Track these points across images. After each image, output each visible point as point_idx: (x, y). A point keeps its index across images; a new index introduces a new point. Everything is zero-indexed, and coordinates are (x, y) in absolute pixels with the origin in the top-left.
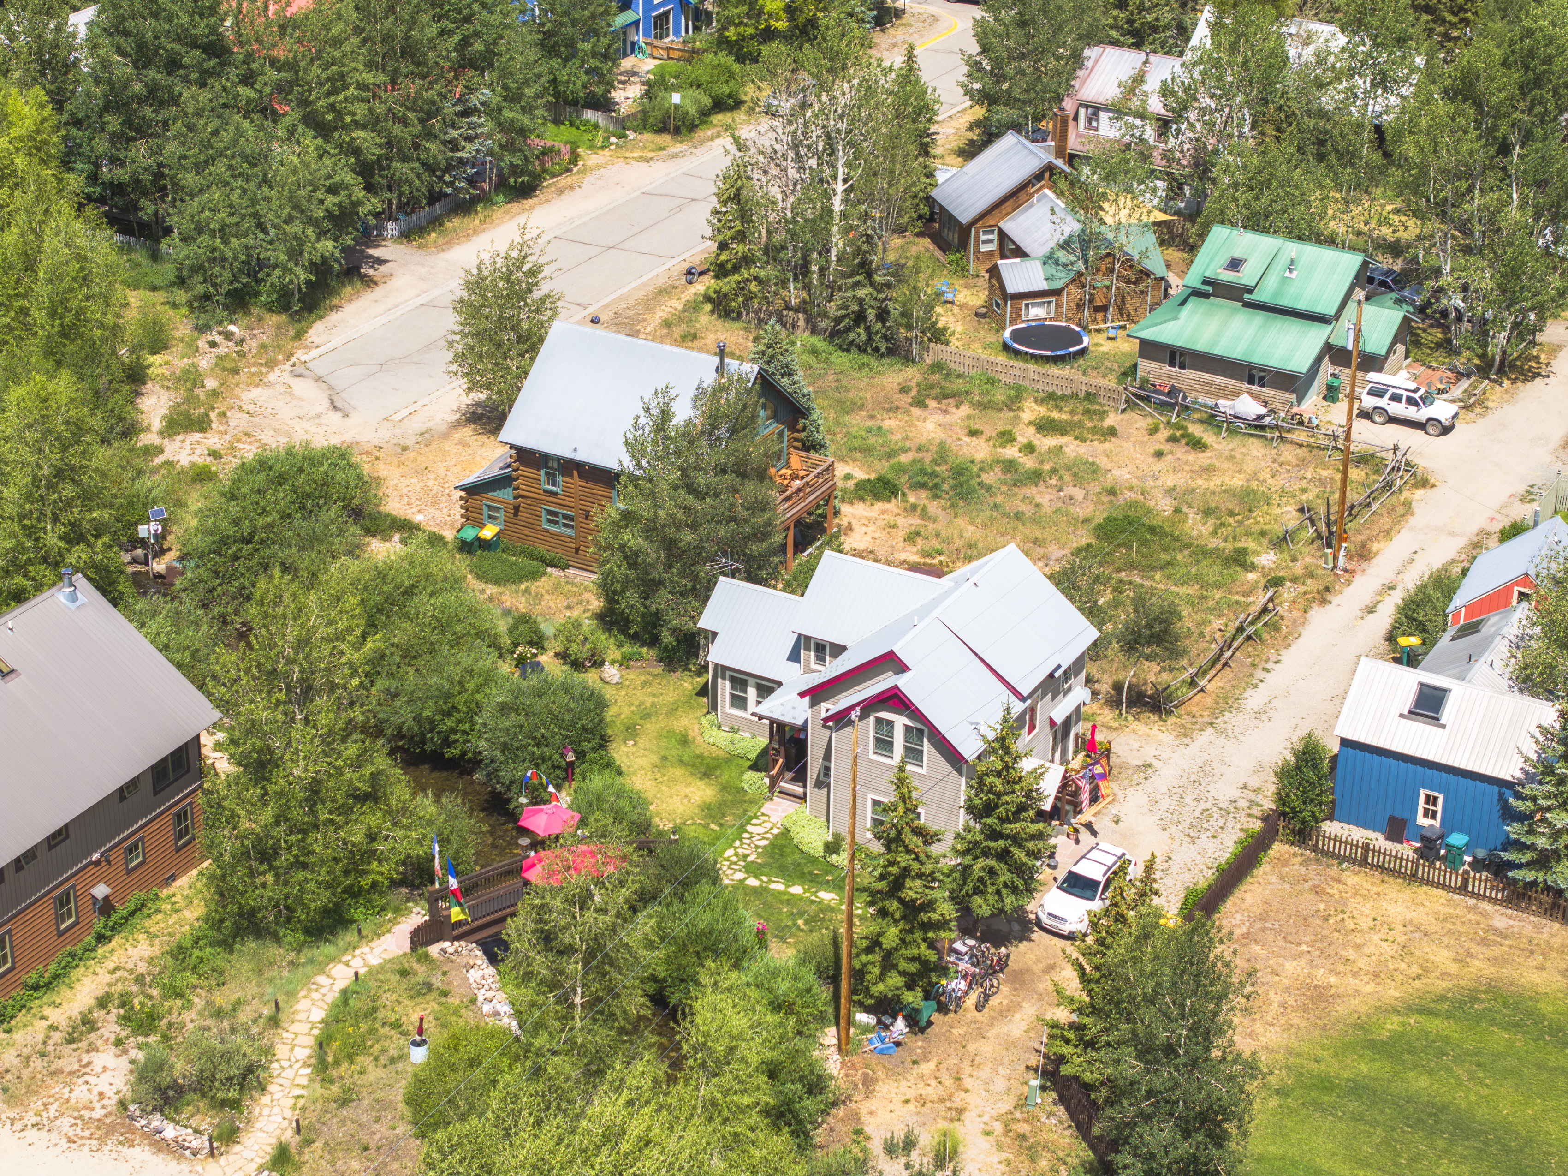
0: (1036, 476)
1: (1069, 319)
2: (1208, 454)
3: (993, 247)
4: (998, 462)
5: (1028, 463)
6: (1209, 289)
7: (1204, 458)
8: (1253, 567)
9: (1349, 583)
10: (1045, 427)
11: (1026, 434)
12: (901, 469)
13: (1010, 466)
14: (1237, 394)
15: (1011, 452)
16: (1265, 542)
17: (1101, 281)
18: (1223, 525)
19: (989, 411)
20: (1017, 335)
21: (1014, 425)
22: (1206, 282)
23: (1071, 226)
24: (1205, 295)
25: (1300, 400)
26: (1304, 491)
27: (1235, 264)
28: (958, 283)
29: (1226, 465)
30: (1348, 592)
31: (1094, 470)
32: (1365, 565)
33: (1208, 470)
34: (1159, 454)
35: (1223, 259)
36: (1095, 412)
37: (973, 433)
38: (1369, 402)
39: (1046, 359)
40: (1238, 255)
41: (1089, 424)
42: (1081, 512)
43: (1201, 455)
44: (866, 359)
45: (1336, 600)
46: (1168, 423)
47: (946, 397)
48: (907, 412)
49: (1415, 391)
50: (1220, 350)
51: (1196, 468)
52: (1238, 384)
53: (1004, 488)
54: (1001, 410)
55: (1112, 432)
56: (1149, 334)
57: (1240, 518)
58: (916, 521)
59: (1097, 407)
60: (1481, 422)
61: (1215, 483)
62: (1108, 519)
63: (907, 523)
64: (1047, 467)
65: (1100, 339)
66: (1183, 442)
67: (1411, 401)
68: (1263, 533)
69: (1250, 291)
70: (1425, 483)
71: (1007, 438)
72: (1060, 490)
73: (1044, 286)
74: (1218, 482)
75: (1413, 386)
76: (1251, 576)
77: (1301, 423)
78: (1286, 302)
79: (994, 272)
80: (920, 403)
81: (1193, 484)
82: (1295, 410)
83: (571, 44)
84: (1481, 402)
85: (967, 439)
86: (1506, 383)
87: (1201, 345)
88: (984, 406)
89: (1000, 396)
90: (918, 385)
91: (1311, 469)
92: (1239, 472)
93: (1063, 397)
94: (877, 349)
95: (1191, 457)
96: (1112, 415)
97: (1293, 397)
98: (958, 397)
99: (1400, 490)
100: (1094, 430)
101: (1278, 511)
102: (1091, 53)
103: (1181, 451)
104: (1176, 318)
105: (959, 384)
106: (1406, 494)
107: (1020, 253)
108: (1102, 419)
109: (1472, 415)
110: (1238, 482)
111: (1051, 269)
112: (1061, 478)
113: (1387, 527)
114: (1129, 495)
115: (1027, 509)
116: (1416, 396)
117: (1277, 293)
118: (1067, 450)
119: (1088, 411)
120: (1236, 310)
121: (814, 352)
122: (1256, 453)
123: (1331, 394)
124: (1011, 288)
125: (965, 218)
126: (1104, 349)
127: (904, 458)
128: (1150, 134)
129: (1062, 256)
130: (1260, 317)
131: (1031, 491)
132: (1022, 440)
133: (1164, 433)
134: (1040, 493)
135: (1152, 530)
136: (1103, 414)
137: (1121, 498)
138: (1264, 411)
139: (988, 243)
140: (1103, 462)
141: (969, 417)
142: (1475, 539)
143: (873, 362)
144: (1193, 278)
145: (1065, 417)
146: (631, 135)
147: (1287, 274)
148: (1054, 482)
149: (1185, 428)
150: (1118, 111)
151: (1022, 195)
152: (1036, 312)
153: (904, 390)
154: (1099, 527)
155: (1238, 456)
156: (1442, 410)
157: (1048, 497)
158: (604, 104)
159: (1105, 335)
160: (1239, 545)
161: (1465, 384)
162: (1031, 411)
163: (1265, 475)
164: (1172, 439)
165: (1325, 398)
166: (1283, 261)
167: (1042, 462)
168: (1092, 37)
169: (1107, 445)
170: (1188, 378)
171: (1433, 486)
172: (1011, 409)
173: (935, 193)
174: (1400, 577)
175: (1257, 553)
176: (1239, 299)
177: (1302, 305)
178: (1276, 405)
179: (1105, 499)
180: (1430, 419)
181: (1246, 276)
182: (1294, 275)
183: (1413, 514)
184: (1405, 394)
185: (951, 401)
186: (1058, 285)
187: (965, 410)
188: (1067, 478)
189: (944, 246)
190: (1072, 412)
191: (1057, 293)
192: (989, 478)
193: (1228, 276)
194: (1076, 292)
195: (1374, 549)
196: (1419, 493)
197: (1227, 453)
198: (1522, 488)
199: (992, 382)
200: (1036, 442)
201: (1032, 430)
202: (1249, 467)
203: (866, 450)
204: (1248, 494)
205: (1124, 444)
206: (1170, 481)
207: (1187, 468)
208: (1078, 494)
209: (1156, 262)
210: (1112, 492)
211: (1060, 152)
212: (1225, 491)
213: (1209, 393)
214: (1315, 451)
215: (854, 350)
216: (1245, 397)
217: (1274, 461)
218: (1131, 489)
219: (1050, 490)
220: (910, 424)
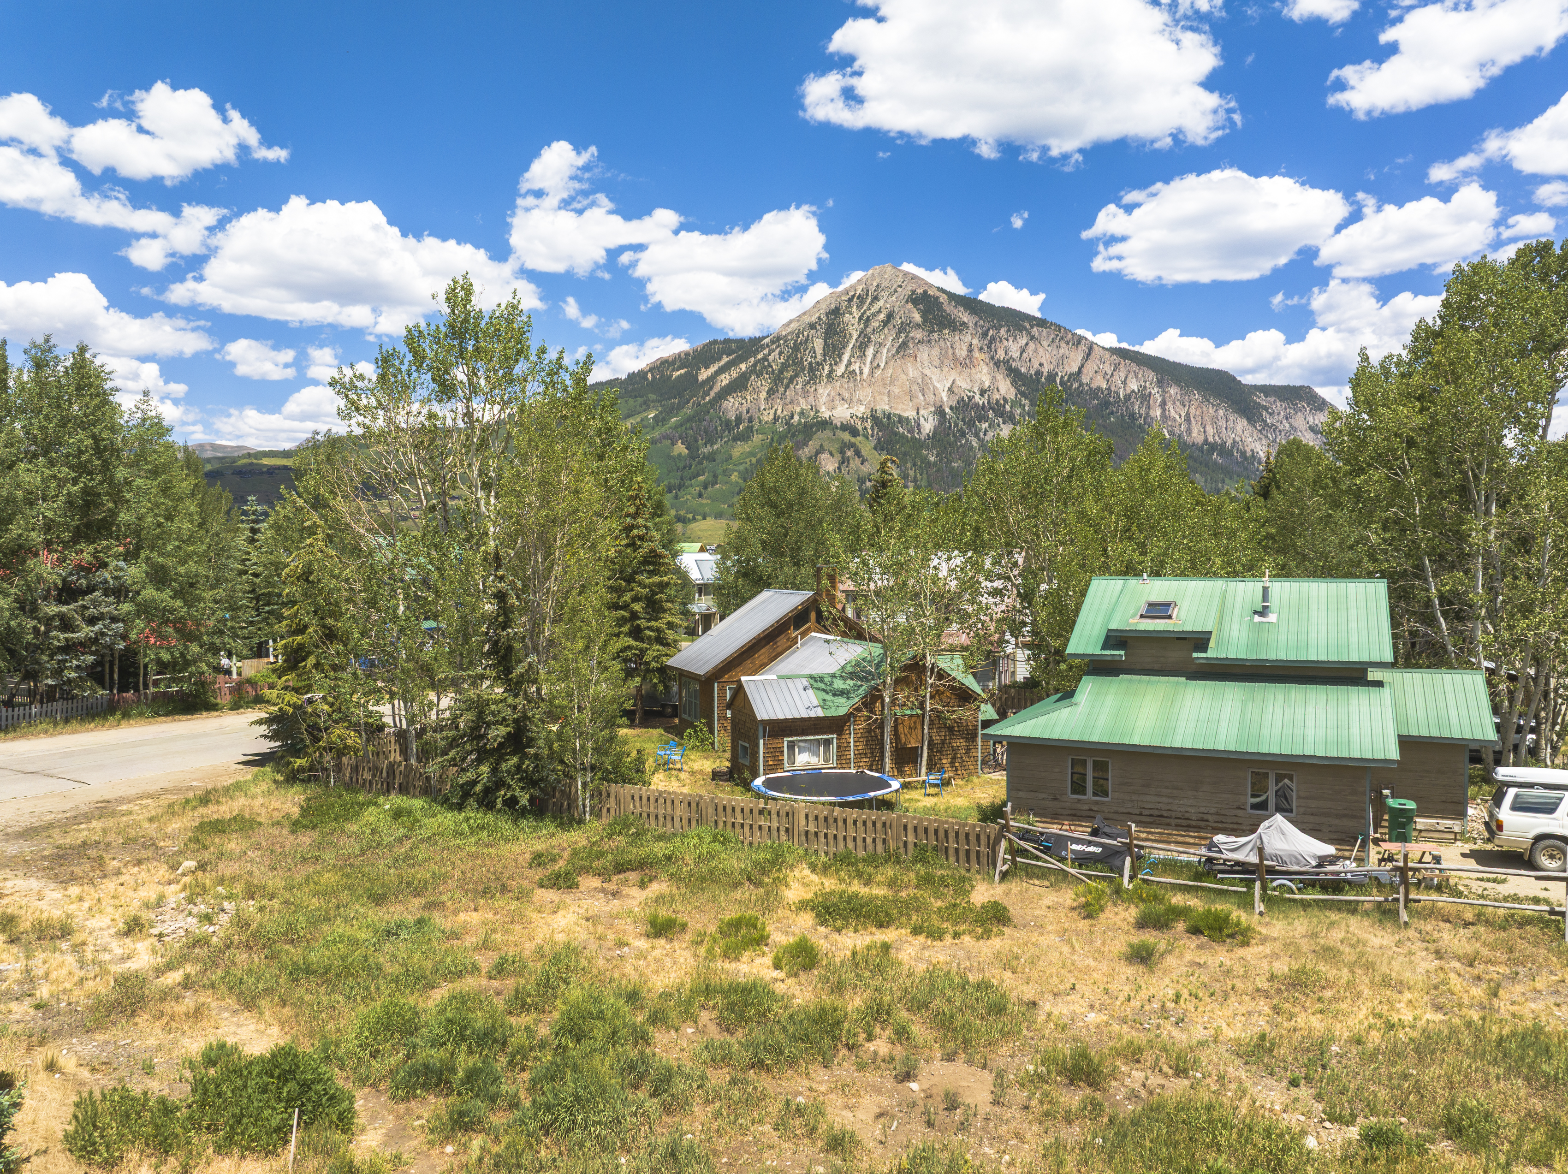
0: (825, 1033)
1: (860, 765)
2: (1262, 948)
4: (708, 990)
5: (799, 992)
6: (1121, 653)
7: (1263, 958)
10: (840, 909)
11: (793, 927)
13: (744, 1004)
14: (1257, 819)
15: (755, 968)
19: (711, 888)
20: (774, 783)
21: (767, 909)
22: (1112, 642)
24: (1113, 668)
27: (1158, 611)
28: (695, 754)
31: (993, 1003)
34: (1144, 958)
35: (1134, 607)
36: (944, 882)
37: (661, 930)
40: (1155, 601)
41: (939, 903)
43: (1248, 953)
44: (486, 818)
46: (1121, 892)
47: (620, 868)
48: (522, 896)
50: (1182, 740)
51: (1265, 983)
52: (1229, 810)
53: (719, 1078)
54: (737, 885)
55: (997, 916)
56: (1025, 730)
59: (945, 871)
61: (1361, 1023)
64: (854, 1004)
66: (1179, 926)
69: (1200, 645)
71: (744, 936)
72: (907, 1076)
73: (816, 712)
74: (1368, 1018)
78: (1275, 657)
79: (738, 697)
80: (562, 882)
81: (1299, 1028)
85: (642, 944)
87: (1139, 737)
88: (700, 880)
89: (737, 863)
90: (575, 853)
93: (870, 860)
94: (511, 803)
95: (1227, 956)
96: (983, 886)
98: (646, 868)
100: (953, 913)
103: (1193, 948)
104: (1069, 705)
105: (656, 848)
108: (965, 893)
110: (1420, 1014)
111: (823, 693)
112: (902, 1033)
117: (1256, 643)
118: (901, 958)
119: (928, 880)
120: (1179, 684)
123: (1400, 828)
124: (765, 716)
125: (706, 670)
126: (920, 805)
130: (1234, 687)
132: (780, 938)
133: (1124, 912)
134: (843, 1088)
136: (961, 885)
140: (1006, 983)
141: (659, 900)
143: (505, 826)
144: (1085, 640)
145: (880, 892)
147: (1257, 618)
148: (881, 1046)
151: (782, 641)
152: (807, 757)
153: (541, 862)
155: (1343, 948)
157: (870, 1104)
162: (803, 884)
164: (1151, 923)
166: (1242, 604)
167: (839, 988)
169: (996, 943)
170: (1116, 811)
172: (758, 884)
173: (671, 662)
176: (1181, 662)
177: (1317, 655)
179: (1070, 1099)
181: (1185, 624)
182: (1272, 618)
185: (633, 876)
186: (839, 710)
187: (659, 888)
188: (923, 1033)
190: (892, 883)
191: (838, 724)
193: (1152, 627)
197: (1309, 944)
199: (722, 840)
200: (822, 945)
201: (807, 919)
202: (1400, 973)
205: (1036, 937)
206: (1224, 1023)
207: (1242, 986)
210: (1080, 1072)
212: (1423, 1045)
216: (1277, 824)
218: (1134, 1055)
219: (871, 1077)
220: (517, 918)
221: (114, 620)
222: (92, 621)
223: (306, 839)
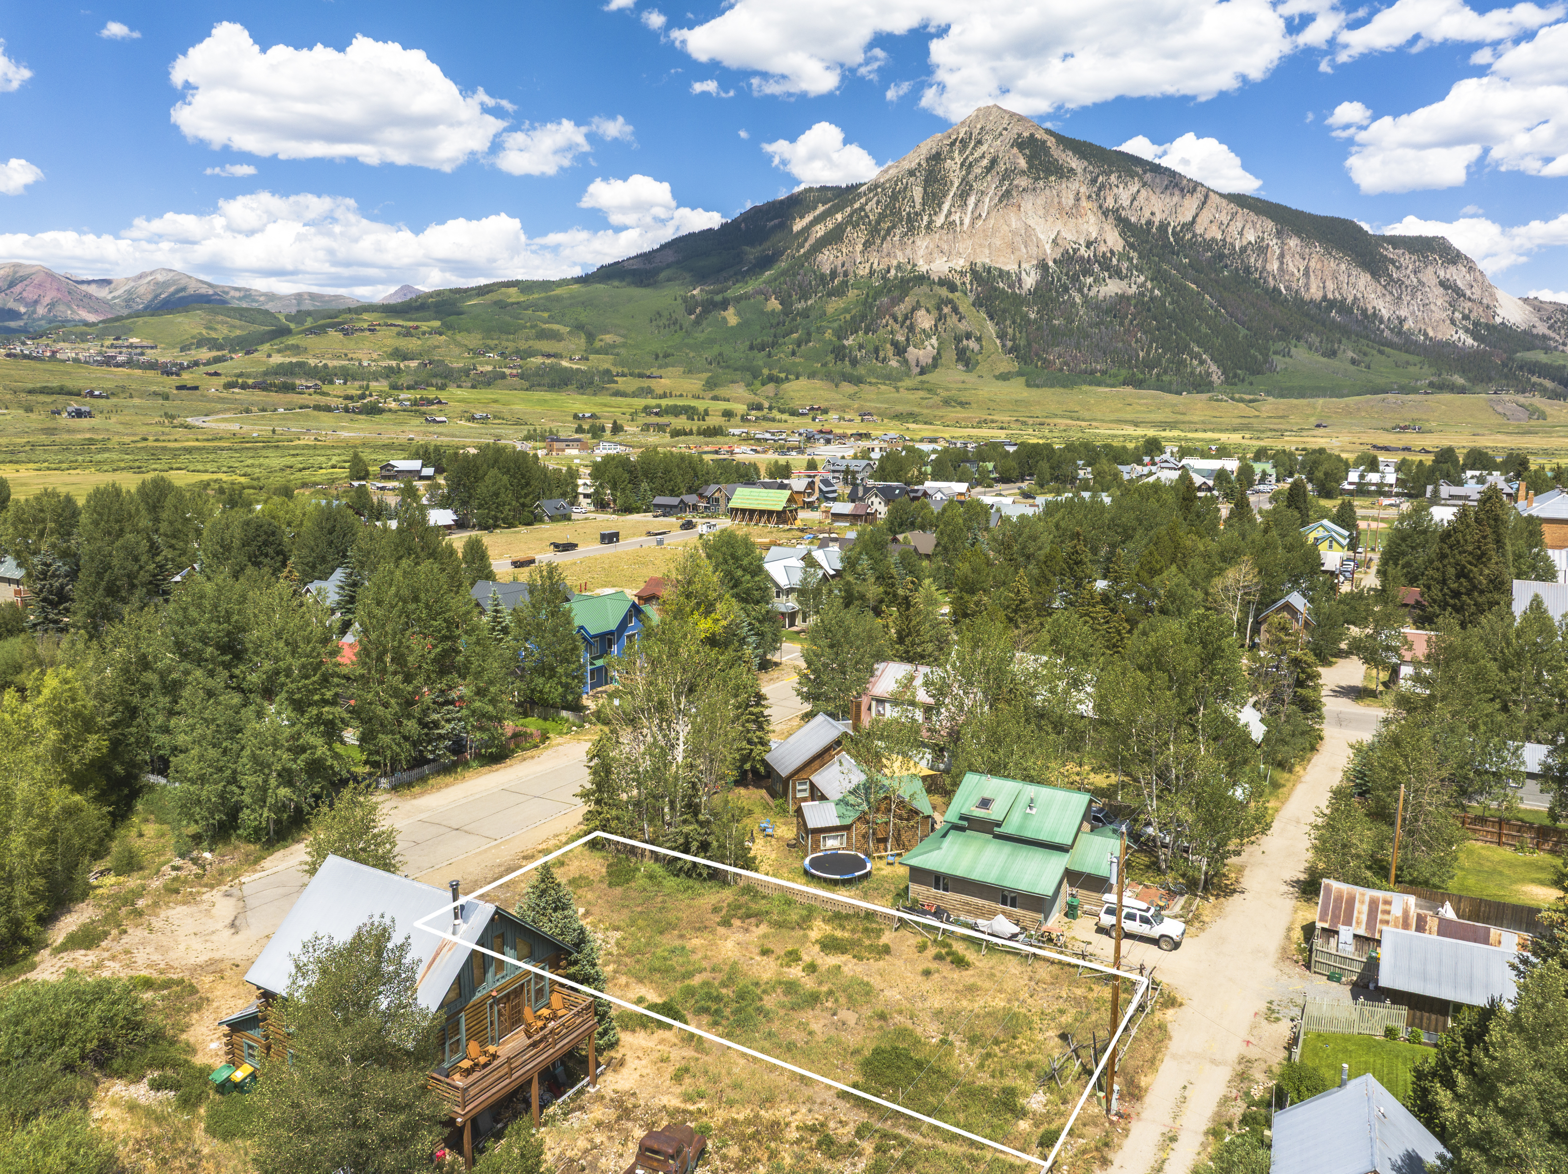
0: (814, 999)
1: (857, 849)
2: (970, 972)
3: (806, 794)
4: (780, 983)
5: (809, 983)
6: (965, 823)
7: (967, 977)
8: (1022, 1113)
9: (1126, 1132)
10: (829, 945)
11: (811, 953)
12: (690, 992)
13: (791, 987)
14: (995, 914)
15: (796, 972)
16: (1031, 1076)
17: (881, 818)
18: (989, 1055)
19: (783, 930)
20: (814, 863)
21: (803, 944)
22: (962, 818)
23: (858, 777)
24: (962, 829)
25: (1046, 919)
26: (1062, 1012)
27: (985, 803)
28: (779, 821)
29: (987, 984)
30: (1128, 1144)
31: (868, 991)
32: (1138, 1105)
33: (971, 990)
34: (927, 973)
35: (976, 799)
36: (872, 931)
37: (765, 952)
38: (1108, 920)
39: (835, 883)
40: (987, 795)
41: (867, 942)
42: (852, 1040)
43: (964, 973)
44: (691, 882)
45: (1116, 1157)
46: (935, 941)
47: (749, 916)
48: (713, 932)
49: (1148, 910)
50: (977, 875)
51: (961, 987)
52: (993, 904)
53: (782, 1013)
54: (793, 929)
55: (886, 950)
56: (916, 862)
57: (1004, 1046)
58: (689, 1053)
59: (874, 926)
60: (1202, 935)
61: (978, 1005)
62: (877, 1052)
63: (680, 1054)
64: (824, 989)
65: (881, 864)
66: (949, 959)
67: (1145, 920)
68: (1029, 1066)
69: (999, 825)
70: (1171, 1002)
71: (793, 957)
72: (834, 1014)
73: (837, 822)
74: (982, 1003)
75: (1144, 906)
76: (1024, 1125)
77: (1050, 940)
78: (1029, 834)
79: (799, 812)
80: (726, 923)
81: (958, 1006)
82: (1043, 929)
83: (552, 669)
84: (1197, 917)
85: (758, 958)
86: (1212, 899)
87: (960, 870)
88: (779, 925)
89: (794, 916)
90: (729, 905)
91: (1065, 988)
92: (1000, 991)
93: (847, 917)
94: (700, 875)
95: (956, 975)
96: (887, 933)
97: (1041, 916)
98: (758, 916)
99: (1153, 1011)
100: (872, 948)
101: (1040, 1037)
102: (880, 667)
103: (946, 970)
104: (939, 848)
105: (762, 905)
106: (1158, 1015)
107: (823, 798)
108: (879, 937)
109: (1193, 929)
110: (999, 1003)
111: (842, 809)
112: (836, 1000)
113: (1149, 1055)
114: (898, 1018)
115: (799, 1037)
116: (1149, 915)
117: (1021, 827)
118: (845, 969)
119: (866, 930)
120: (988, 840)
121: (651, 877)
122: (1013, 971)
123: (1071, 912)
124: (811, 825)
125: (784, 774)
126: (884, 873)
127: (697, 981)
128: (919, 716)
129: (852, 799)
130: (1008, 847)
131: (806, 1015)
132: (807, 958)
133: (932, 951)
134: (814, 1017)
135: (919, 1065)
136: (879, 932)
137: (891, 1022)
138: (1017, 930)
139: (802, 790)
140: (876, 982)
141: (765, 936)
142: (1239, 1068)
143: (697, 885)
144: (952, 815)
145: (846, 935)
146: (587, 726)
147: (1028, 811)
148: (829, 1004)
149: (949, 946)
150: (895, 701)
151: (826, 756)
152: (832, 843)
153: (716, 910)
154: (867, 1063)
155: (998, 974)
156: (1171, 927)
157: (823, 1022)
158: (577, 708)
159: (885, 861)
160: (1007, 1082)
161: (1181, 901)
162: (819, 929)
163: (1024, 995)
164: (939, 957)
165: (1066, 915)
166: (1024, 800)
167: (820, 983)
168: (880, 657)
169: (881, 963)
170: (951, 898)
171: (1181, 1005)
172: (802, 928)
173: (767, 757)
174: (1178, 1122)
175: (1026, 1095)
176: (990, 832)
177: (1043, 837)
178: (1027, 923)
179: (876, 1024)
180: (1162, 936)
181: (995, 813)
182: (1034, 811)
183: (1170, 1038)
184: (1138, 913)
185: (753, 920)
186: (847, 822)
187: (764, 929)
188: (843, 1000)
189: (773, 795)
190: (853, 931)
191: (847, 828)
192: (769, 1002)
193: (980, 813)
194: (863, 828)
195: (1143, 1084)
196: (1170, 1013)
197: (987, 971)
198: (1262, 1006)
199: (789, 903)
200: (819, 962)
201: (817, 947)
202: (1009, 986)
203: (666, 971)
204: (1011, 1019)
205: (896, 962)
206: (937, 1002)
207: (952, 987)
208: (850, 1017)
209: (924, 803)
210: (882, 1017)
211: (856, 728)
212: (989, 1014)
213: (969, 912)
214: (1067, 968)
215: (682, 875)
216: (1001, 917)
217: (1031, 979)
218: (900, 1012)
219: (825, 1014)
220: (712, 944)
221: (460, 720)
222: (448, 721)
223: (618, 891)
